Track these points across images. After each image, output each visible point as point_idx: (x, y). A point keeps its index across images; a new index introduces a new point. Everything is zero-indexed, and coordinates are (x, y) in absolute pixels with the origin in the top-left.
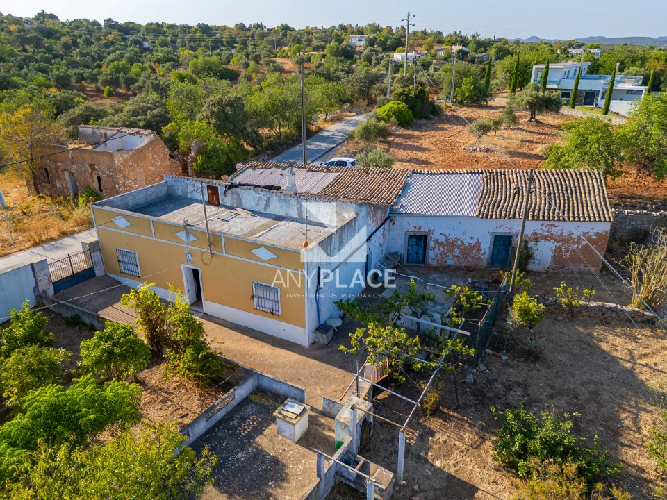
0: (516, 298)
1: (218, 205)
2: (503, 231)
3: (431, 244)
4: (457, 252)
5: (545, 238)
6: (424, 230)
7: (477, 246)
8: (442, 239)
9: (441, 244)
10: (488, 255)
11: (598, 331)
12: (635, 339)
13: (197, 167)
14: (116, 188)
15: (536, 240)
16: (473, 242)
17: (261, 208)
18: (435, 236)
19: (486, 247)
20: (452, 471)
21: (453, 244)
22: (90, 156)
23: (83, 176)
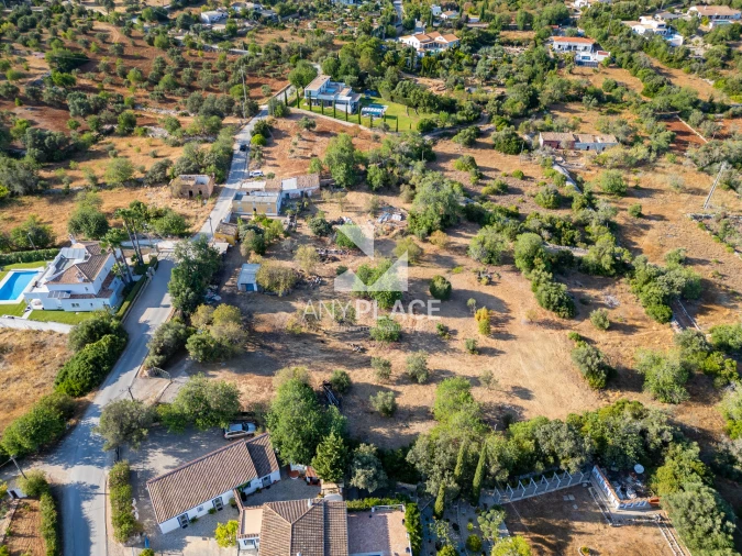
2: (303, 190)
5: (310, 190)
7: (298, 194)
12: (321, 205)
13: (217, 181)
14: (207, 193)
15: (308, 191)
17: (259, 195)
21: (294, 194)
22: (198, 186)
23: (195, 191)
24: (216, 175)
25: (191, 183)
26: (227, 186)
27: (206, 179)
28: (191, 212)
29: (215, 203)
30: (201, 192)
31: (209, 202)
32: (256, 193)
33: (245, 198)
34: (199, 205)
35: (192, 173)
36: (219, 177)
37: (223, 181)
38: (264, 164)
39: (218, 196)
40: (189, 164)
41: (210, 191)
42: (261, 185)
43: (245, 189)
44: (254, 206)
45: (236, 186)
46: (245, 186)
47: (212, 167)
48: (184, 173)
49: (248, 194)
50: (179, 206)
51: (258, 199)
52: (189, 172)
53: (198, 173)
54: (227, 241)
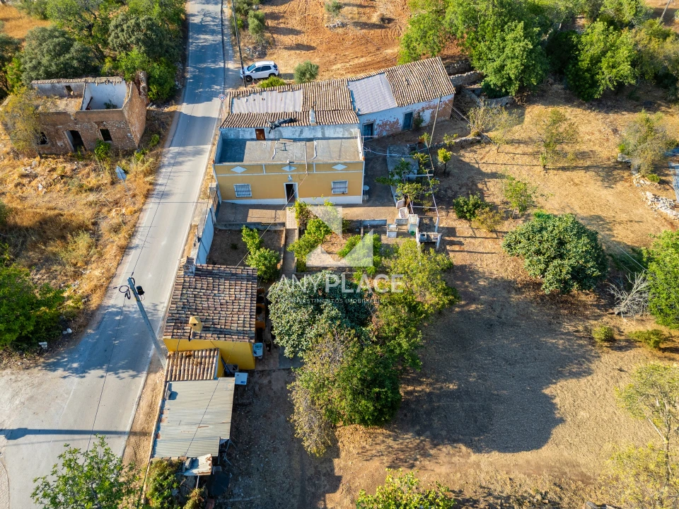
0: (439, 151)
1: (265, 139)
2: (409, 110)
3: (376, 127)
4: (388, 128)
5: (427, 109)
6: (372, 120)
7: (397, 122)
8: (380, 123)
9: (380, 126)
10: (402, 125)
11: (462, 152)
12: (475, 152)
13: (153, 95)
14: (127, 136)
15: (423, 111)
16: (395, 120)
17: (296, 136)
18: (377, 122)
19: (401, 122)
20: (446, 226)
21: (386, 124)
22: (97, 115)
23: (90, 133)
24: (149, 78)
25: (71, 106)
26: (185, 108)
27: (119, 89)
28: (78, 208)
29: (154, 170)
30: (106, 134)
31: (136, 166)
32: (287, 131)
33: (255, 152)
34: (105, 178)
35: (76, 74)
36: (160, 82)
37: (173, 96)
38: (272, 44)
39: (161, 142)
40: (66, 47)
41: (136, 129)
42: (289, 102)
43: (247, 119)
44: (289, 176)
45: (213, 109)
46: (242, 106)
47: (135, 52)
48: (49, 75)
49: (261, 134)
50: (39, 183)
51: (296, 152)
52: (67, 72)
53: (96, 72)
54: (228, 370)
